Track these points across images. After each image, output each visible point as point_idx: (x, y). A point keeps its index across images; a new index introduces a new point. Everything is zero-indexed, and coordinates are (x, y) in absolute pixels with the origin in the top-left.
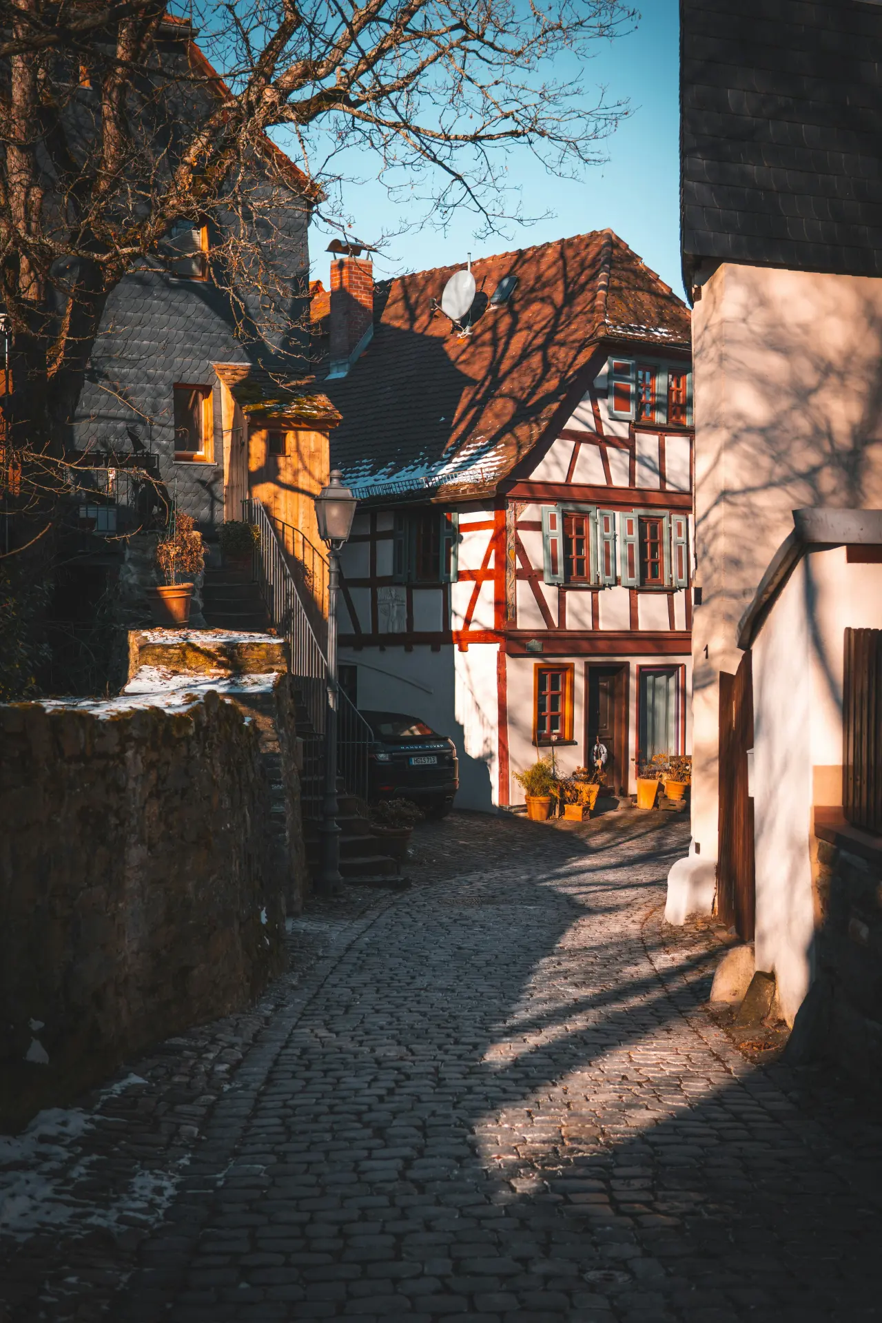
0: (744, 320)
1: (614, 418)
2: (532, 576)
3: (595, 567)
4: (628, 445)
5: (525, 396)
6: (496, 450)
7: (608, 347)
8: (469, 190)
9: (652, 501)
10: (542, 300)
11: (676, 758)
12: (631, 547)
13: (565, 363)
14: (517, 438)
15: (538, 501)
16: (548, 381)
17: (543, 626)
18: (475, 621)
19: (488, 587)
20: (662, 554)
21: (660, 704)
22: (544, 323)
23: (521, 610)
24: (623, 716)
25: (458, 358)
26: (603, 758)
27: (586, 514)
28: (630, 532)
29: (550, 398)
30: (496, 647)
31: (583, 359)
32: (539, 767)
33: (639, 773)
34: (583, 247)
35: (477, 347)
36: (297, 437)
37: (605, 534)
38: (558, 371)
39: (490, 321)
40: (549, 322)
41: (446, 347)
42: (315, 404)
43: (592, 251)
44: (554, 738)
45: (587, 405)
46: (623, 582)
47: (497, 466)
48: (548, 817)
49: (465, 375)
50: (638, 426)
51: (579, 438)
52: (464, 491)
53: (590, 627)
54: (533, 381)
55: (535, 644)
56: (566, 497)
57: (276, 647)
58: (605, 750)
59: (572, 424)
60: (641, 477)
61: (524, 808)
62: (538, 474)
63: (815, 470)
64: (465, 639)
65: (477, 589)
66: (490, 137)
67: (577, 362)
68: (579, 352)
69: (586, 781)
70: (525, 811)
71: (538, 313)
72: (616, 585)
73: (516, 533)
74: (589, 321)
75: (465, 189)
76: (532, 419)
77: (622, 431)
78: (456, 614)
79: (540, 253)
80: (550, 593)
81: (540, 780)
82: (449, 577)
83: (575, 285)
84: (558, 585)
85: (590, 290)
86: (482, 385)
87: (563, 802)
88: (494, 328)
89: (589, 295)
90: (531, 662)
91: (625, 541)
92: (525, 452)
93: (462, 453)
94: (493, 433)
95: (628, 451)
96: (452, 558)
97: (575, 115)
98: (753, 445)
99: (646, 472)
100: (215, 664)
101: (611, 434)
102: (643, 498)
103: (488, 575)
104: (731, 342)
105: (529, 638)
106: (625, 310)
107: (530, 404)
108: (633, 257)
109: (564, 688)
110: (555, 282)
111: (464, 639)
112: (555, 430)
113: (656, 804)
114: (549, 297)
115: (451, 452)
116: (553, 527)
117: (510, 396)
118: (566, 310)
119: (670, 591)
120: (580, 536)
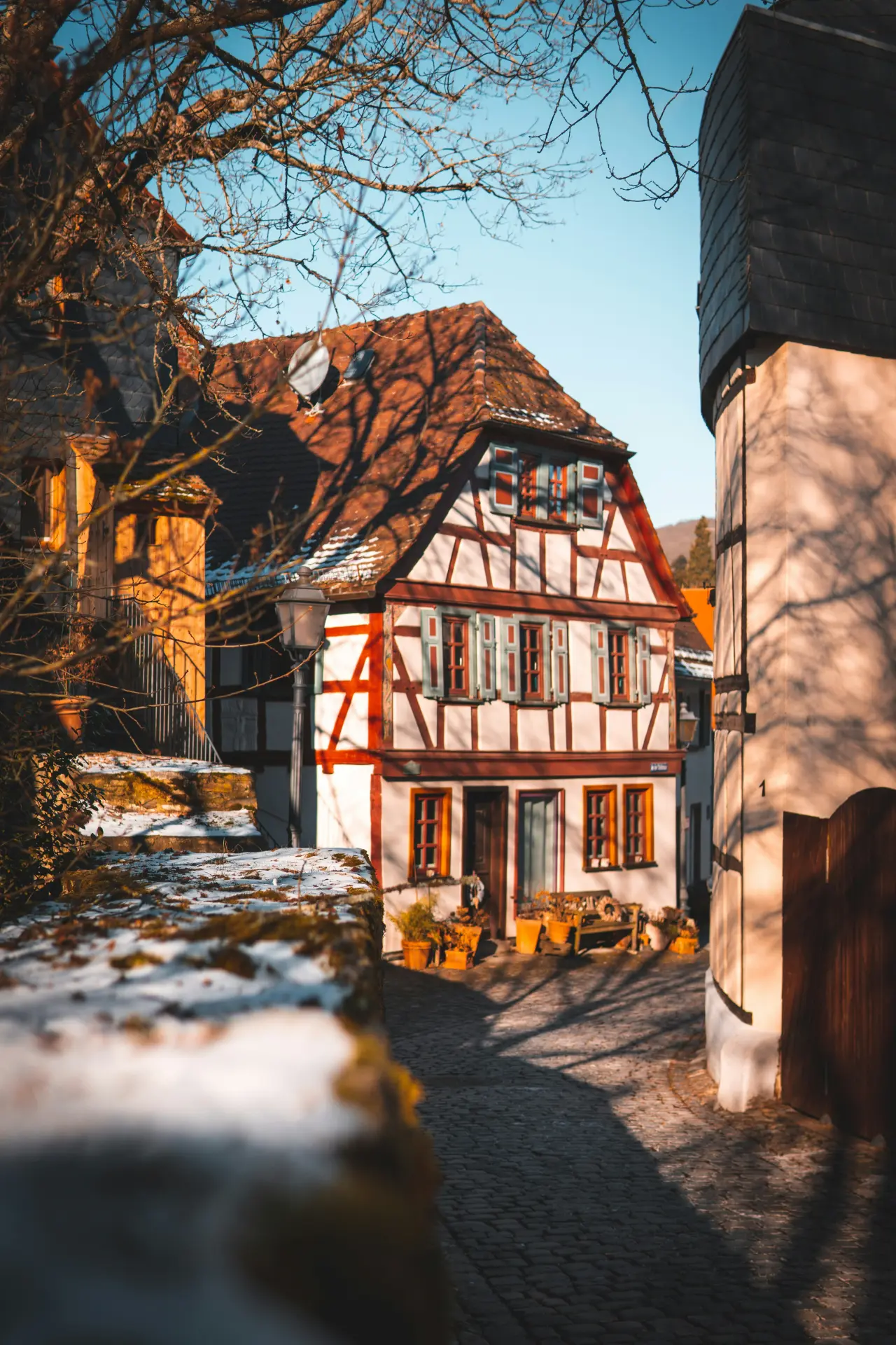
0: (808, 408)
1: (496, 512)
2: (409, 688)
3: (475, 678)
4: (508, 541)
5: (397, 484)
6: (368, 544)
7: (493, 432)
8: (389, 248)
9: (533, 606)
10: (408, 377)
11: (554, 895)
12: (512, 657)
13: (443, 449)
14: (394, 531)
15: (416, 602)
16: (425, 468)
17: (421, 746)
18: (346, 739)
19: (361, 701)
20: (542, 665)
21: (537, 834)
22: (412, 403)
23: (400, 728)
24: (502, 847)
25: (309, 439)
26: (479, 896)
27: (464, 619)
28: (511, 640)
29: (428, 487)
30: (368, 770)
31: (465, 444)
32: (416, 908)
33: (518, 912)
34: (452, 320)
35: (332, 427)
36: (170, 523)
37: (486, 641)
38: (435, 457)
39: (346, 399)
40: (418, 402)
41: (294, 425)
42: (190, 486)
43: (464, 327)
44: (431, 873)
45: (469, 497)
46: (504, 696)
47: (373, 563)
48: (427, 966)
49: (321, 459)
50: (518, 522)
51: (460, 533)
52: (335, 591)
53: (470, 748)
54: (406, 467)
55: (413, 766)
56: (449, 599)
57: (246, 778)
58: (482, 887)
59: (452, 517)
60: (523, 579)
61: (400, 955)
62: (418, 572)
63: (878, 580)
64: (331, 760)
65: (347, 702)
66: (434, 190)
67: (458, 448)
68: (460, 437)
69: (466, 923)
70: (401, 958)
71: (404, 392)
72: (496, 699)
73: (394, 640)
74: (469, 403)
75: (385, 247)
76: (411, 510)
77: (503, 526)
78: (321, 731)
79: (401, 324)
80: (428, 708)
81: (419, 922)
82: (313, 688)
83: (446, 362)
84: (438, 699)
85: (467, 368)
86: (342, 470)
87: (444, 947)
88: (351, 405)
89: (464, 374)
90: (408, 787)
91: (506, 650)
92: (405, 547)
93: (325, 546)
94: (362, 525)
95: (509, 549)
96: (317, 667)
97: (531, 170)
98: (816, 551)
99: (528, 574)
100: (168, 798)
101: (493, 530)
102: (526, 602)
103: (362, 687)
104: (794, 432)
105: (406, 760)
106: (504, 392)
107: (406, 492)
108: (507, 336)
109: (440, 817)
110: (422, 358)
111: (329, 760)
112: (436, 524)
113: (538, 949)
114: (415, 374)
115: (311, 545)
116: (433, 633)
117: (381, 484)
118: (438, 389)
119: (551, 707)
120: (459, 644)
